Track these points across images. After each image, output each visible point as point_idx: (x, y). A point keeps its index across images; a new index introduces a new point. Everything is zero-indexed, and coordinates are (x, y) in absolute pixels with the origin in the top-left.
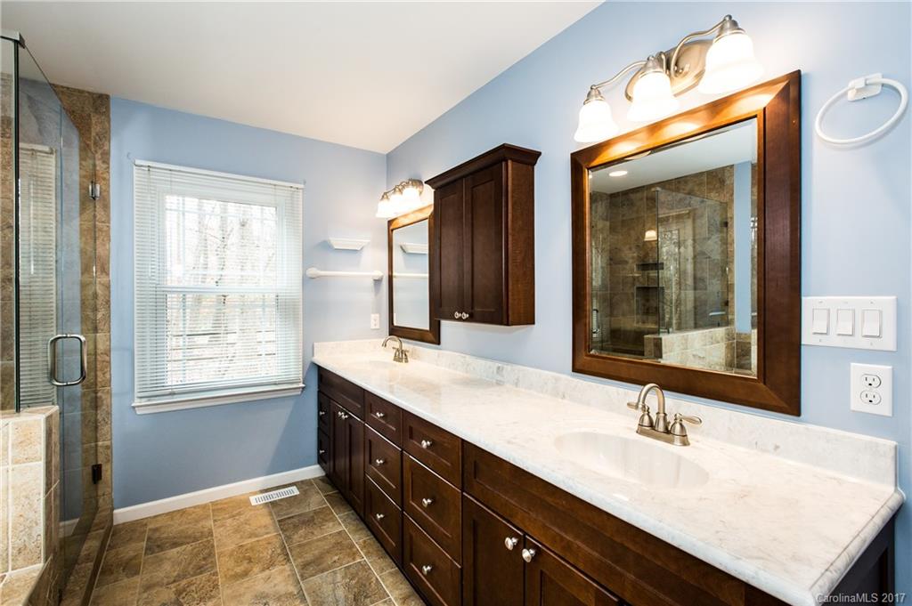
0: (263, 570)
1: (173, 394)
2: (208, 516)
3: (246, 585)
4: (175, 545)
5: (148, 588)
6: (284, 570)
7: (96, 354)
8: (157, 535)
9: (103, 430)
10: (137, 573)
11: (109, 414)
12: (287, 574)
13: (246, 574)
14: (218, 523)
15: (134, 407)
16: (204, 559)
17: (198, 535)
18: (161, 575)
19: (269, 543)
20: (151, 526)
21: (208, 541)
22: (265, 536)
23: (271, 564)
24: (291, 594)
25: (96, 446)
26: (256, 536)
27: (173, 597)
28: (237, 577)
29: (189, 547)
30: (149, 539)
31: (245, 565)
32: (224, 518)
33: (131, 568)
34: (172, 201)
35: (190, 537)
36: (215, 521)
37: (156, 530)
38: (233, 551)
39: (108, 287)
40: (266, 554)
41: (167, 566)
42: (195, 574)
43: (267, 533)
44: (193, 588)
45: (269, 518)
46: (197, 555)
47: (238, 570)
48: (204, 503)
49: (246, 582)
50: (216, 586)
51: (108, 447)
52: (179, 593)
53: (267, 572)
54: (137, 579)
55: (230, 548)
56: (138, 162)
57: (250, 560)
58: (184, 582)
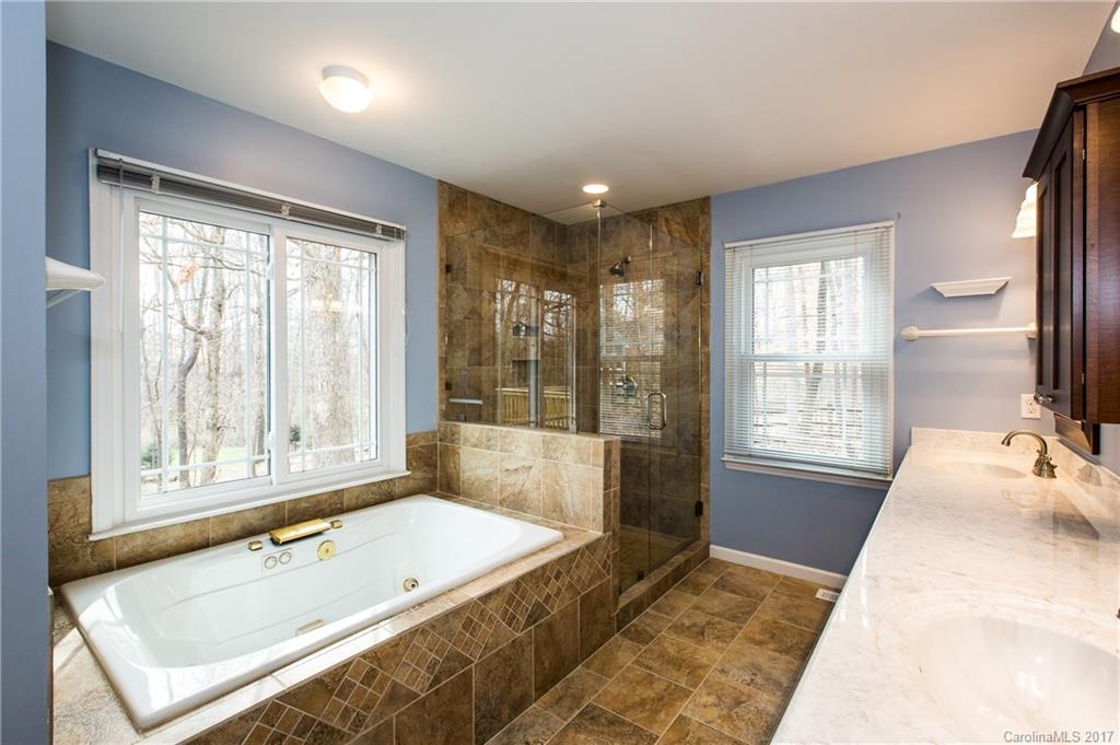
0: (775, 650)
1: (750, 456)
2: (773, 585)
3: (753, 651)
4: (733, 591)
5: (696, 608)
6: (792, 663)
7: (700, 411)
8: (729, 578)
9: (704, 474)
10: (697, 595)
11: (708, 462)
12: (791, 667)
13: (760, 643)
14: (775, 594)
15: (724, 461)
16: (742, 613)
17: (753, 594)
18: (709, 605)
19: (801, 635)
20: (729, 570)
21: (756, 603)
22: (803, 628)
23: (787, 651)
24: (780, 684)
25: (700, 487)
26: (796, 623)
27: (704, 623)
28: (753, 641)
29: (739, 598)
30: (722, 578)
31: (766, 637)
32: (782, 593)
33: (697, 589)
34: (760, 273)
35: (746, 592)
36: (775, 591)
37: (730, 574)
38: (767, 621)
39: (707, 355)
40: (789, 642)
41: (716, 602)
42: (728, 619)
43: (807, 627)
44: (719, 626)
45: (820, 615)
46: (740, 607)
47: (757, 637)
48: (779, 573)
49: (756, 649)
50: (733, 636)
51: (707, 490)
52: (708, 623)
53: (777, 654)
54: (696, 598)
55: (767, 618)
56: (727, 246)
57: (773, 636)
58: (717, 619)
